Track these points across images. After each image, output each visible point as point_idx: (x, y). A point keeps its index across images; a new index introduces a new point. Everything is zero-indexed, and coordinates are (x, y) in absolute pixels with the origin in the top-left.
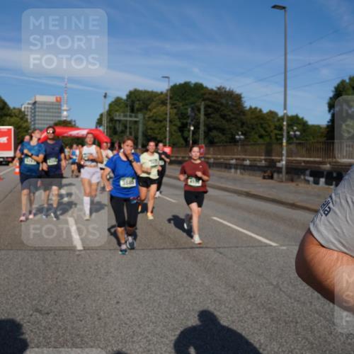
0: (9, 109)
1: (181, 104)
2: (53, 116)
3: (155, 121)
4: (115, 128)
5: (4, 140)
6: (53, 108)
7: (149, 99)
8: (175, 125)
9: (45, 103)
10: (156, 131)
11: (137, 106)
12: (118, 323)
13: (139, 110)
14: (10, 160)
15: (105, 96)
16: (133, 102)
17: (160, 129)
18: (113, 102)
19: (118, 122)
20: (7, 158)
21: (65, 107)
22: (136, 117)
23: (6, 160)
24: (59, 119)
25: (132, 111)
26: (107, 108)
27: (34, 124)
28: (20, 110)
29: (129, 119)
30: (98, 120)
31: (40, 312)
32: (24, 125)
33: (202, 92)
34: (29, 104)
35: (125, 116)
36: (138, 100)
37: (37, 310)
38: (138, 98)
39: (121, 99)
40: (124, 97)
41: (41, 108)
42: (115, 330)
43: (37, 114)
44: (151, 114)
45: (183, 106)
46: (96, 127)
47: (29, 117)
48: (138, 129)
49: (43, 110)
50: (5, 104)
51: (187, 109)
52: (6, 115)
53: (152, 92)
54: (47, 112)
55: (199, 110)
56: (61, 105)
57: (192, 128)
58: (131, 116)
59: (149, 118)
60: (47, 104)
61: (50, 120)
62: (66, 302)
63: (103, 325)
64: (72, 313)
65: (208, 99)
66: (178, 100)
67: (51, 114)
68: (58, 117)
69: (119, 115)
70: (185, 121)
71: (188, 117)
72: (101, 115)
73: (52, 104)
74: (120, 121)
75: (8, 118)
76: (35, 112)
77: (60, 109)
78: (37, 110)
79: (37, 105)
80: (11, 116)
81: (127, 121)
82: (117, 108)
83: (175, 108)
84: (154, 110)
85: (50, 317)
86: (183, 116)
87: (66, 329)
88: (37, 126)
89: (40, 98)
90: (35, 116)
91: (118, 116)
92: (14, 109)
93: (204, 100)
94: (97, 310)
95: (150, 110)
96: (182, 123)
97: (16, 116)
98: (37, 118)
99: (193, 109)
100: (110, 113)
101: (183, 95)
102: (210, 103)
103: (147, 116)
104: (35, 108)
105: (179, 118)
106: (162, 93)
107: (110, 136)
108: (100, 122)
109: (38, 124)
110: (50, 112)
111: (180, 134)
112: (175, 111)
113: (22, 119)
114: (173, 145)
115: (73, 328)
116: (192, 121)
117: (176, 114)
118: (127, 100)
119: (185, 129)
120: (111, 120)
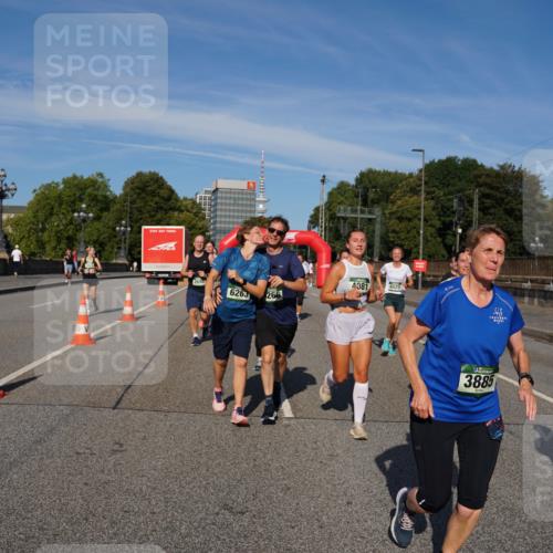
0: (177, 199)
1: (442, 194)
2: (242, 211)
3: (400, 219)
4: (337, 230)
5: (170, 246)
6: (242, 199)
7: (392, 185)
8: (431, 226)
9: (230, 191)
10: (403, 235)
11: (371, 195)
12: (350, 535)
13: (375, 202)
14: (178, 276)
15: (323, 181)
16: (366, 190)
17: (408, 232)
18: (334, 189)
19: (342, 221)
20: (175, 273)
21: (260, 198)
22: (370, 213)
23: (173, 276)
24: (252, 215)
25: (365, 203)
26: (325, 198)
27: (215, 223)
28: (194, 202)
29: (359, 216)
30: (312, 217)
31: (230, 510)
32: (200, 224)
33: (476, 172)
34: (206, 192)
35: (355, 211)
36: (375, 187)
37: (225, 507)
38: (373, 183)
39: (349, 185)
40: (353, 182)
41: (226, 198)
42: (345, 545)
43: (219, 207)
44: (395, 209)
45: (445, 195)
46: (309, 229)
47: (207, 212)
48: (374, 231)
49: (228, 201)
50: (172, 192)
51: (451, 200)
52: (173, 209)
53: (396, 173)
54: (234, 205)
55: (471, 202)
56: (254, 194)
57: (460, 231)
58: (362, 212)
59: (390, 214)
60: (234, 193)
61: (238, 217)
62: (269, 497)
63: (326, 536)
64: (280, 515)
65: (485, 184)
66: (436, 186)
67: (240, 208)
68: (250, 211)
69: (345, 210)
70: (448, 219)
71: (454, 213)
72: (317, 209)
73: (241, 192)
74: (345, 219)
75: (176, 214)
76: (216, 205)
77: (254, 200)
78: (219, 201)
79: (219, 195)
80: (182, 211)
81: (356, 218)
82: (342, 199)
83: (433, 199)
84: (399, 202)
85: (246, 520)
86: (445, 210)
87: (270, 538)
88: (218, 225)
89: (222, 184)
90: (215, 210)
91: (343, 211)
92: (185, 199)
93: (479, 185)
94: (317, 513)
95: (393, 203)
96: (444, 223)
97: (188, 211)
98: (218, 213)
99: (461, 200)
100: (329, 205)
101: (444, 178)
102: (488, 191)
103: (387, 212)
104: (216, 199)
105: (440, 216)
106: (411, 175)
107: (330, 242)
108: (314, 221)
109: (221, 222)
110: (238, 205)
111: (439, 239)
112: (432, 203)
113: (196, 215)
114: (429, 258)
115: (281, 539)
116: (459, 219)
117: (434, 209)
118: (356, 186)
119: (449, 232)
120: (332, 218)
